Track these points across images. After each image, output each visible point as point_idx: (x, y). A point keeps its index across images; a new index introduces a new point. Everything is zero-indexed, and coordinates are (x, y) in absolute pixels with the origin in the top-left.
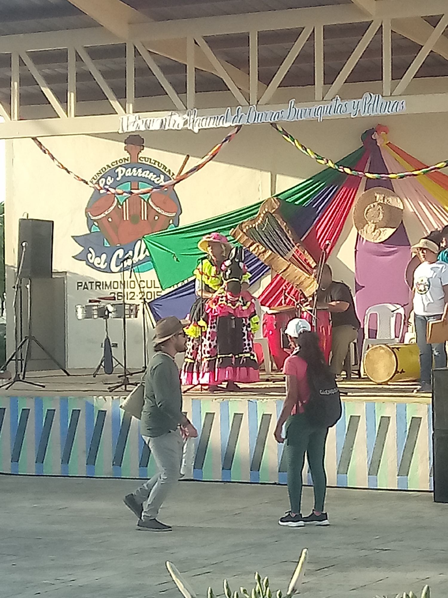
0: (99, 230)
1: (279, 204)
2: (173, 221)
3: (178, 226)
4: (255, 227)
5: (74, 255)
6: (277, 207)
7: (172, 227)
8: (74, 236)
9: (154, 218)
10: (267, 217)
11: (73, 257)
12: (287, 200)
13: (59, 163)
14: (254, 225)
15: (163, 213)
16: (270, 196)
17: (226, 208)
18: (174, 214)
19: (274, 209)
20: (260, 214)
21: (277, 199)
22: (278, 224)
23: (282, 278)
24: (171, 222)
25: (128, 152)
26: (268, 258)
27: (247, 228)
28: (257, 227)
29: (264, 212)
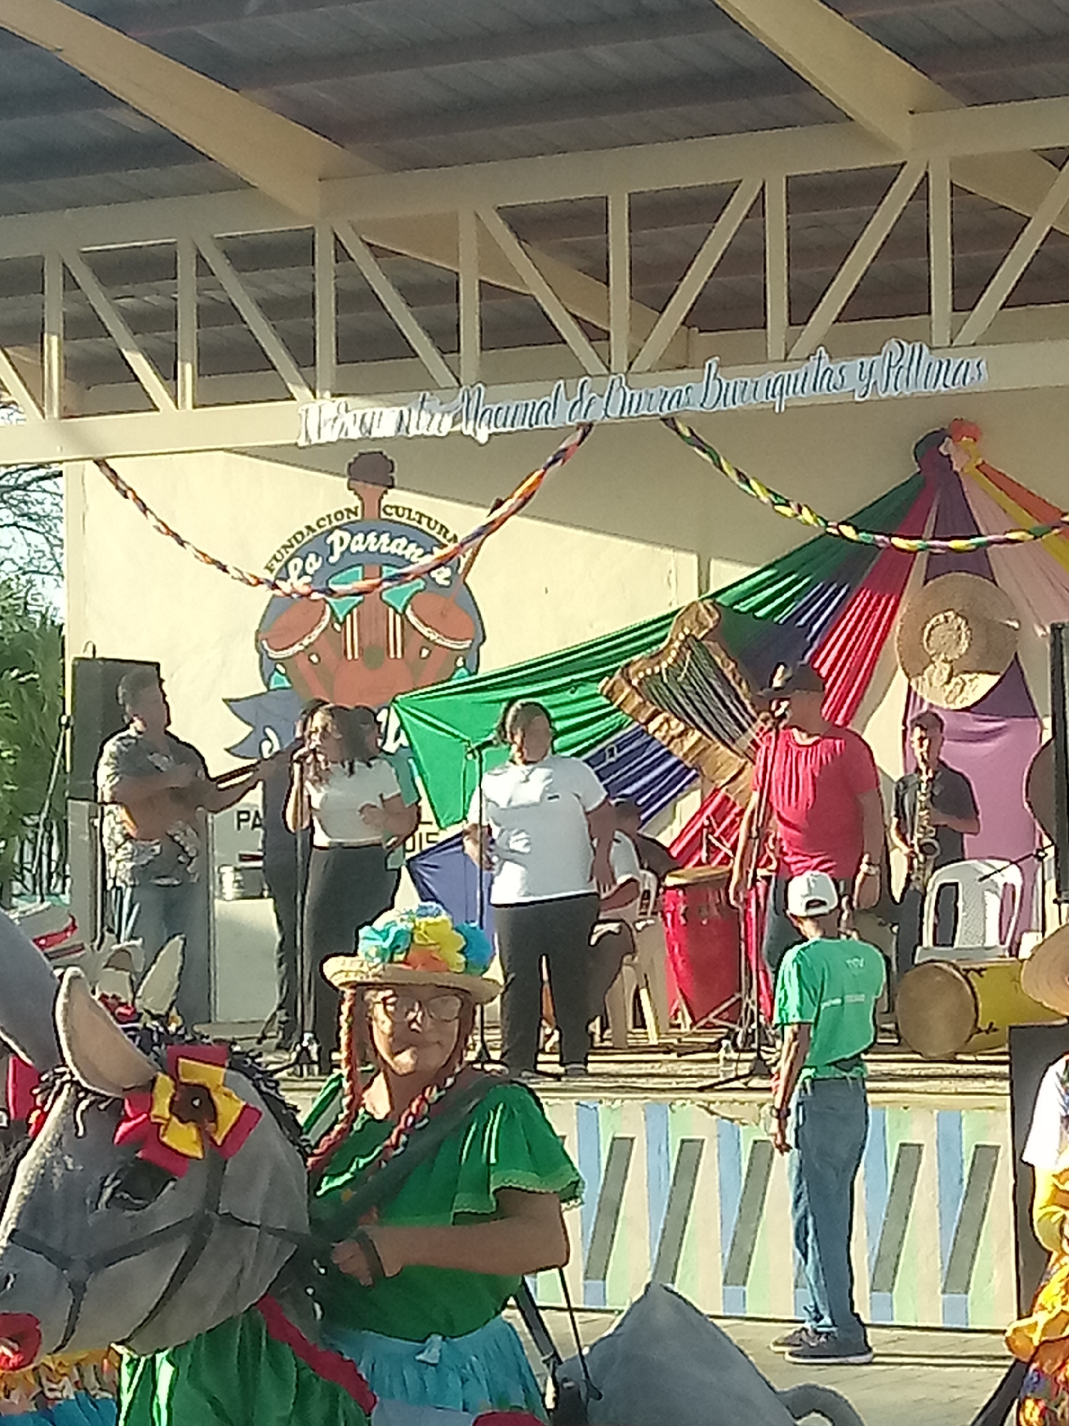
0: (287, 684)
1: (717, 616)
2: (464, 661)
3: (476, 673)
4: (660, 673)
5: (228, 746)
6: (711, 625)
7: (461, 676)
8: (231, 700)
9: (421, 653)
10: (689, 648)
11: (228, 750)
12: (736, 607)
13: (159, 521)
14: (657, 670)
15: (439, 641)
16: (696, 598)
17: (591, 626)
18: (467, 644)
19: (706, 627)
20: (671, 641)
21: (712, 604)
22: (716, 663)
23: (726, 799)
24: (460, 663)
25: (356, 493)
26: (692, 748)
27: (641, 675)
28: (664, 672)
29: (682, 637)
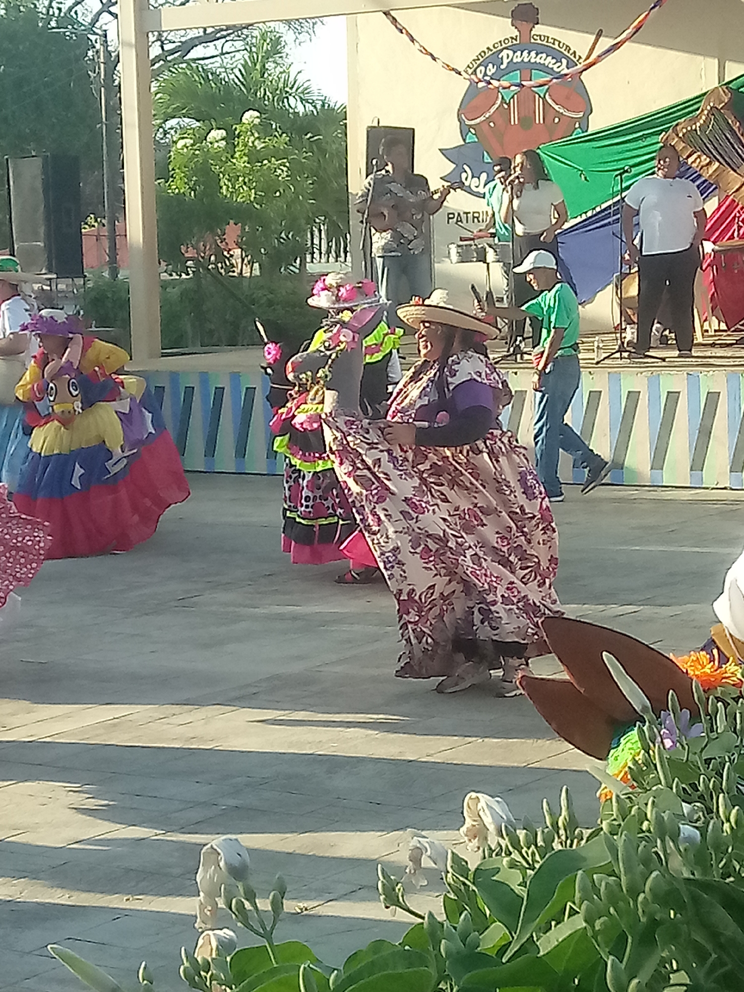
0: (476, 140)
1: (729, 96)
2: (580, 124)
3: (586, 131)
4: (696, 130)
5: (442, 175)
6: (726, 101)
7: (578, 133)
8: (443, 149)
9: (554, 120)
10: (713, 114)
11: (441, 178)
12: (740, 90)
13: (421, 46)
14: (694, 127)
15: (566, 114)
16: (717, 85)
19: (723, 102)
20: (703, 111)
21: (727, 88)
22: (728, 123)
23: (733, 201)
24: (577, 126)
25: (516, 28)
26: (715, 171)
27: (684, 131)
29: (709, 108)
